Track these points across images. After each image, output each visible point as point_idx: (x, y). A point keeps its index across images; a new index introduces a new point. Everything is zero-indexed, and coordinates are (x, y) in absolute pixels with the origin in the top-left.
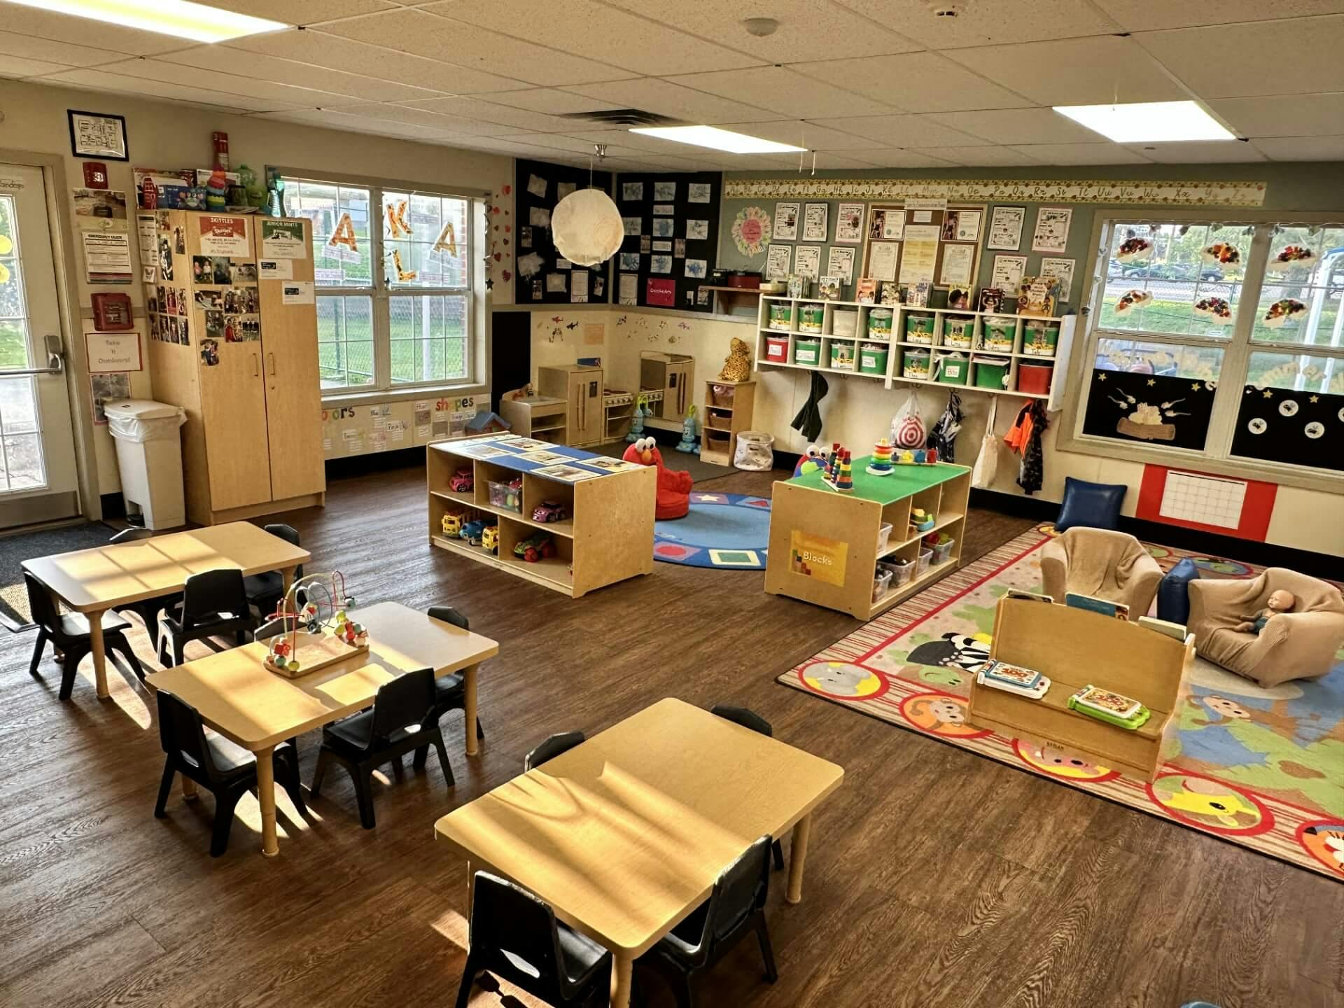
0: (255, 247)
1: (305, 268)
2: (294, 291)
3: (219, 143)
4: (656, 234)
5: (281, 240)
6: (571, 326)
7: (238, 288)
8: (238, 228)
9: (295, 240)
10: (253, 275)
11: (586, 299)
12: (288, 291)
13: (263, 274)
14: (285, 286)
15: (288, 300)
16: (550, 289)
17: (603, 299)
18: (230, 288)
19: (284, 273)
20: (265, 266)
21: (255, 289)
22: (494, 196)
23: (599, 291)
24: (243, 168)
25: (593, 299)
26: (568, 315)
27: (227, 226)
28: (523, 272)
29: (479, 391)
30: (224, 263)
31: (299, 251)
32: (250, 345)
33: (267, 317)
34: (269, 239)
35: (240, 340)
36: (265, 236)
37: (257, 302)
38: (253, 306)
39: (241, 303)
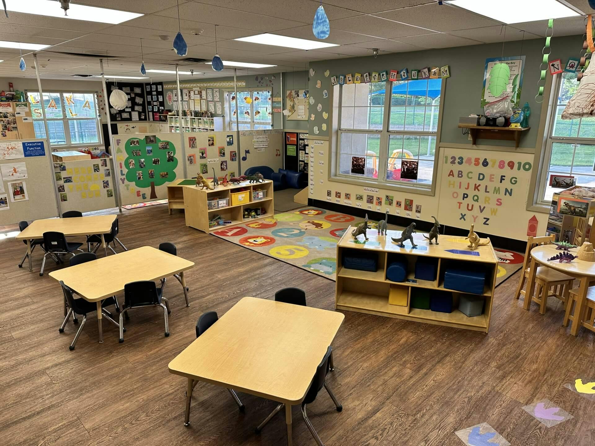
0: (14, 110)
1: (29, 114)
2: (26, 119)
3: (11, 85)
4: (154, 100)
5: (21, 107)
6: (133, 127)
7: (10, 118)
8: (9, 105)
9: (25, 107)
10: (14, 116)
11: (138, 120)
12: (24, 119)
13: (16, 115)
14: (23, 118)
15: (24, 121)
16: (123, 117)
17: (145, 119)
18: (8, 119)
19: (23, 115)
20: (17, 113)
21: (15, 119)
22: (99, 92)
23: (143, 117)
24: (17, 91)
25: (140, 119)
26: (131, 125)
27: (6, 105)
28: (112, 112)
29: (101, 146)
30: (6, 113)
31: (27, 109)
32: (15, 132)
33: (18, 125)
34: (18, 107)
35: (12, 131)
36: (16, 106)
37: (16, 122)
38: (15, 123)
39: (11, 122)
